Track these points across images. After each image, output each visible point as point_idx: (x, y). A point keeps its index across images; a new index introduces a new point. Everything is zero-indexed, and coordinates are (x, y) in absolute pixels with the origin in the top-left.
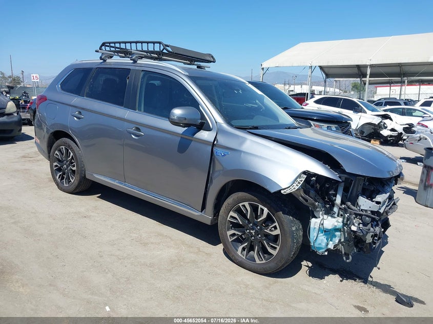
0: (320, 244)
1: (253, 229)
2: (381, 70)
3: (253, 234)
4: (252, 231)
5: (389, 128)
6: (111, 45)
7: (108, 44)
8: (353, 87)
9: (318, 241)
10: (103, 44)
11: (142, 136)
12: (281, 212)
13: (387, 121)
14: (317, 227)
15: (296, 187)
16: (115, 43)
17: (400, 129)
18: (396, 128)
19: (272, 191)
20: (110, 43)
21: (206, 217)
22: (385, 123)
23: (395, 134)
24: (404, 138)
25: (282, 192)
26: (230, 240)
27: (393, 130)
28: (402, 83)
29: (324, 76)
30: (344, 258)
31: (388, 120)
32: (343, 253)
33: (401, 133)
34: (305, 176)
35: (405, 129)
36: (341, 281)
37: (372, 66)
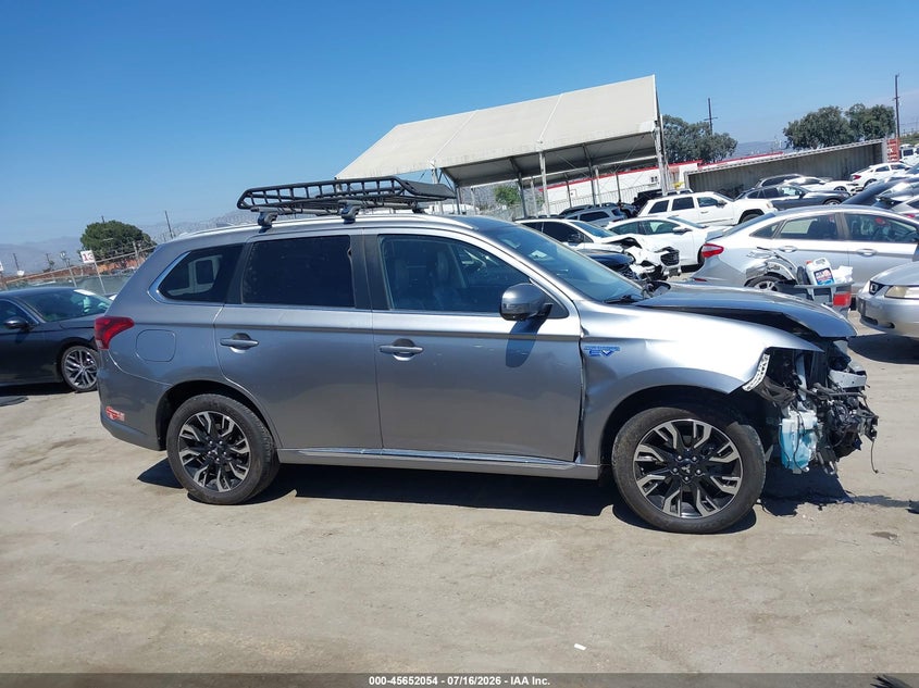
0: (802, 456)
1: (685, 465)
2: (562, 157)
3: (688, 471)
4: (684, 468)
5: (639, 261)
6: (268, 193)
7: (261, 193)
8: (499, 196)
9: (800, 453)
10: (248, 194)
11: (420, 352)
12: (736, 423)
13: (632, 250)
14: (795, 430)
15: (760, 377)
16: (278, 189)
17: (656, 260)
18: (649, 260)
19: (729, 392)
20: (264, 190)
21: (589, 468)
22: (630, 254)
23: (650, 269)
24: (666, 273)
25: (745, 388)
26: (645, 495)
27: (645, 263)
28: (591, 176)
29: (452, 183)
30: (826, 470)
31: (634, 247)
32: (822, 462)
33: (660, 267)
34: (768, 357)
35: (664, 259)
36: (820, 509)
37: (545, 153)
